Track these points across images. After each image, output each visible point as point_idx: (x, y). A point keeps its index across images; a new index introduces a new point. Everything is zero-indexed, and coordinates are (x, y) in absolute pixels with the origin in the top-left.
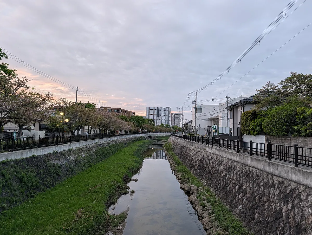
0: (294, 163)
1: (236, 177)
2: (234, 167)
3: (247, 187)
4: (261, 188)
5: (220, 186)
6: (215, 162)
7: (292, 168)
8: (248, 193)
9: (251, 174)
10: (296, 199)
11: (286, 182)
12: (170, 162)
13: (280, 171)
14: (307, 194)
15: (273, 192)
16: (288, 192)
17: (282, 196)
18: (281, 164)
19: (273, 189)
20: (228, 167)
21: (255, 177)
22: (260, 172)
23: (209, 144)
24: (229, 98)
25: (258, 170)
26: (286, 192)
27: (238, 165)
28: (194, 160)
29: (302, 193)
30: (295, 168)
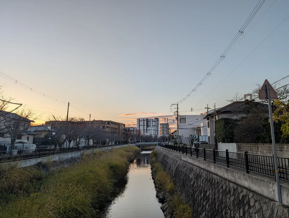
0: (246, 169)
1: (202, 184)
2: (201, 175)
3: (210, 194)
4: (220, 194)
5: (190, 193)
6: (187, 170)
7: (244, 174)
8: (210, 200)
9: (214, 181)
10: (247, 206)
11: (239, 188)
12: (152, 171)
13: (235, 178)
14: (255, 200)
15: (229, 199)
16: (240, 199)
17: (235, 202)
18: (235, 171)
19: (229, 195)
20: (196, 174)
21: (217, 184)
22: (220, 179)
23: (184, 152)
24: (209, 108)
25: (219, 177)
26: (239, 199)
27: (204, 173)
28: (172, 169)
29: (251, 200)
30: (246, 174)
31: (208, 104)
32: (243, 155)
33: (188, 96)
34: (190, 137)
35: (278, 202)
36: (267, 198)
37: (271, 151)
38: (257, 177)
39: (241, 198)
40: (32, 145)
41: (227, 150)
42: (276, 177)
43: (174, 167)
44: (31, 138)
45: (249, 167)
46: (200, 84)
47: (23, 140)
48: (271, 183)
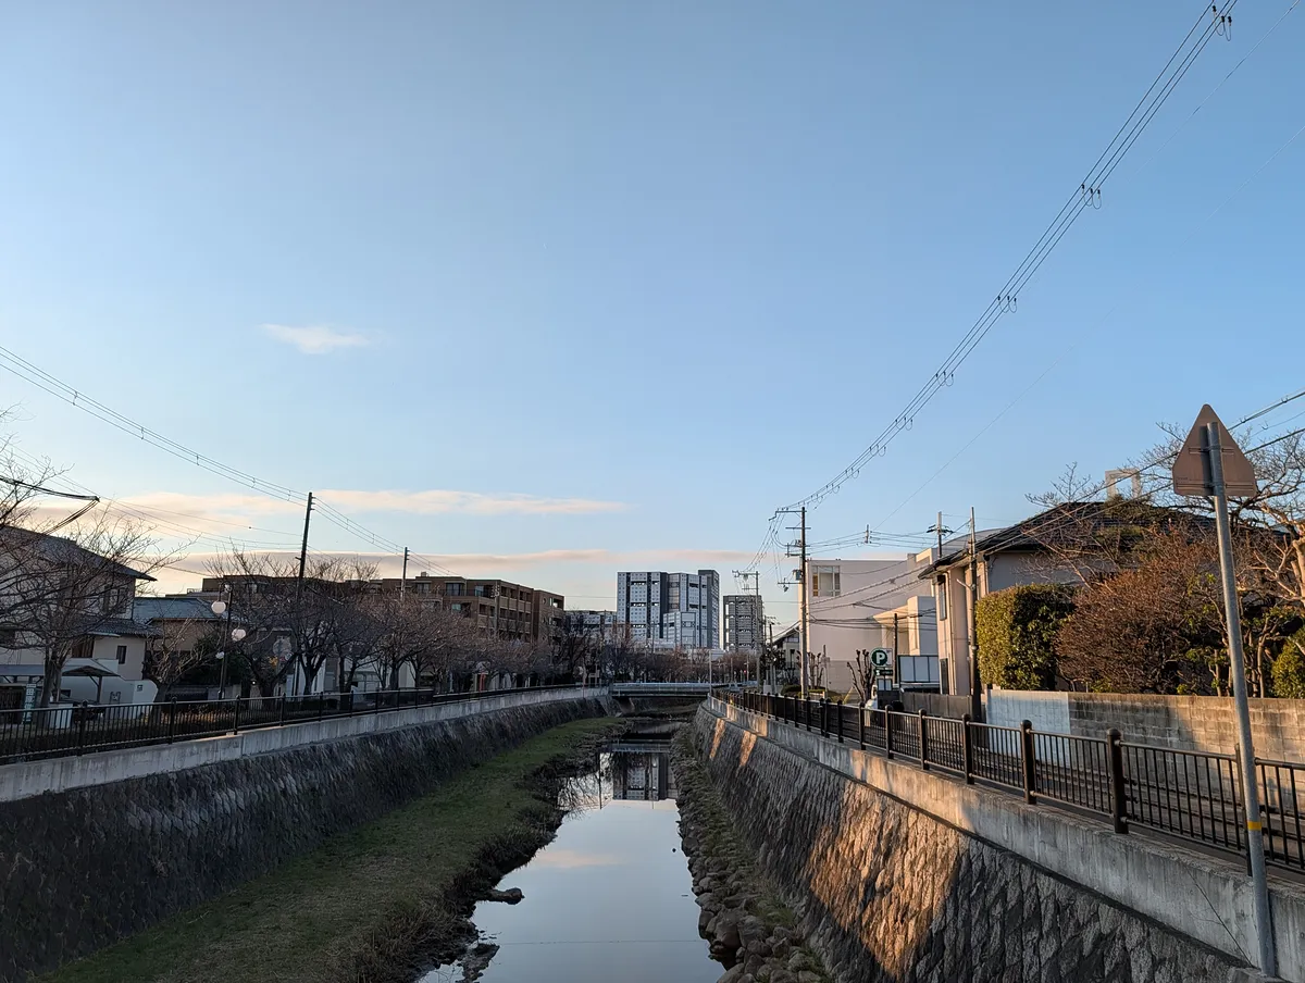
0: (1112, 816)
1: (912, 880)
2: (908, 832)
3: (945, 927)
4: (995, 929)
7: (1104, 836)
8: (947, 953)
11: (1080, 901)
12: (682, 816)
13: (1064, 854)
14: (1153, 958)
15: (1036, 950)
16: (1086, 952)
17: (1063, 966)
18: (1065, 820)
19: (1036, 934)
20: (885, 832)
21: (977, 882)
22: (993, 859)
23: (828, 730)
24: (945, 531)
25: (990, 846)
26: (1081, 952)
27: (920, 827)
28: (772, 804)
29: (1136, 956)
30: (1114, 837)
31: (940, 513)
32: (1101, 746)
33: (849, 472)
34: (858, 659)
35: (1260, 969)
36: (1209, 949)
37: (1225, 729)
38: (1162, 853)
39: (1090, 946)
40: (140, 683)
41: (1027, 725)
42: (1249, 854)
43: (783, 798)
44: (136, 652)
45: (1128, 802)
46: (903, 421)
47: (100, 661)
48: (1226, 880)
